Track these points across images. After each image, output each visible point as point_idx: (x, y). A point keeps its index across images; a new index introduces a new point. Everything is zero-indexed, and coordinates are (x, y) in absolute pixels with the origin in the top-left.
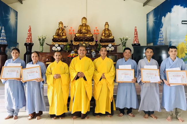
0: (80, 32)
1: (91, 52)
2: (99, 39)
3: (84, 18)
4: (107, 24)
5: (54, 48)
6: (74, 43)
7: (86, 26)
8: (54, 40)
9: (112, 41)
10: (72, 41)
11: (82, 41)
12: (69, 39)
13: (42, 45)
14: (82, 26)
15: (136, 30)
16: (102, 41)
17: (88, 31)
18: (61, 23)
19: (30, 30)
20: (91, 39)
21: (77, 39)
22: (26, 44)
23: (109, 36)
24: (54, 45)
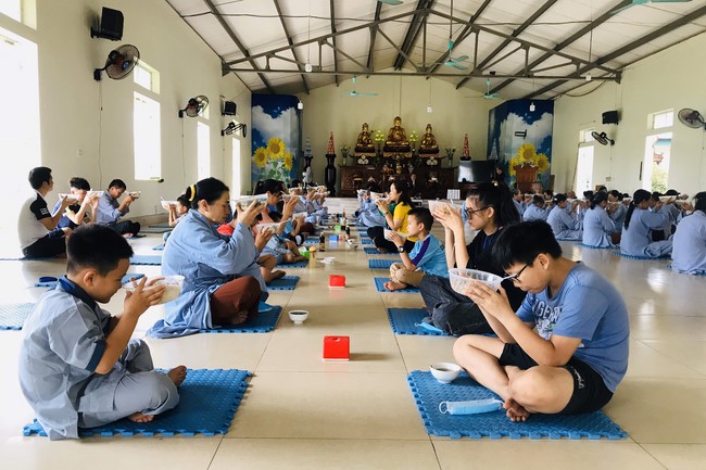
0: (391, 138)
1: (407, 167)
2: (417, 148)
3: (398, 118)
4: (429, 126)
5: (360, 161)
6: (385, 155)
7: (400, 129)
8: (358, 150)
9: (436, 151)
10: (379, 151)
11: (394, 151)
12: (377, 149)
13: (345, 156)
14: (394, 129)
15: (466, 138)
16: (421, 151)
17: (403, 137)
18: (366, 126)
19: (332, 138)
20: (407, 149)
21: (387, 148)
22: (327, 156)
23: (432, 144)
24: (360, 157)
